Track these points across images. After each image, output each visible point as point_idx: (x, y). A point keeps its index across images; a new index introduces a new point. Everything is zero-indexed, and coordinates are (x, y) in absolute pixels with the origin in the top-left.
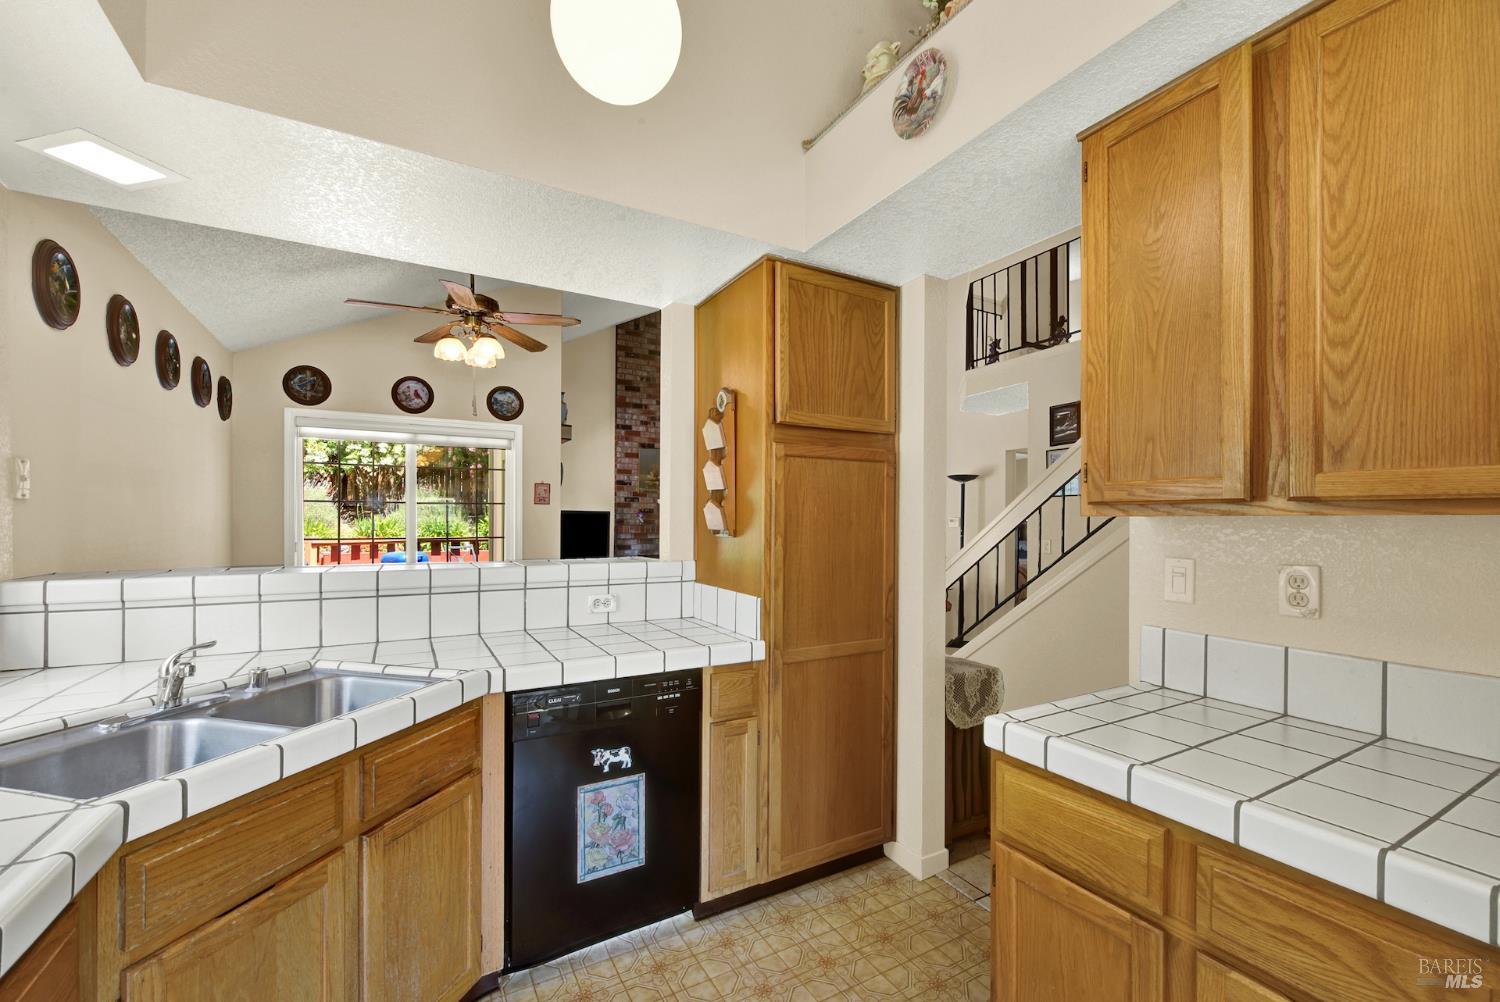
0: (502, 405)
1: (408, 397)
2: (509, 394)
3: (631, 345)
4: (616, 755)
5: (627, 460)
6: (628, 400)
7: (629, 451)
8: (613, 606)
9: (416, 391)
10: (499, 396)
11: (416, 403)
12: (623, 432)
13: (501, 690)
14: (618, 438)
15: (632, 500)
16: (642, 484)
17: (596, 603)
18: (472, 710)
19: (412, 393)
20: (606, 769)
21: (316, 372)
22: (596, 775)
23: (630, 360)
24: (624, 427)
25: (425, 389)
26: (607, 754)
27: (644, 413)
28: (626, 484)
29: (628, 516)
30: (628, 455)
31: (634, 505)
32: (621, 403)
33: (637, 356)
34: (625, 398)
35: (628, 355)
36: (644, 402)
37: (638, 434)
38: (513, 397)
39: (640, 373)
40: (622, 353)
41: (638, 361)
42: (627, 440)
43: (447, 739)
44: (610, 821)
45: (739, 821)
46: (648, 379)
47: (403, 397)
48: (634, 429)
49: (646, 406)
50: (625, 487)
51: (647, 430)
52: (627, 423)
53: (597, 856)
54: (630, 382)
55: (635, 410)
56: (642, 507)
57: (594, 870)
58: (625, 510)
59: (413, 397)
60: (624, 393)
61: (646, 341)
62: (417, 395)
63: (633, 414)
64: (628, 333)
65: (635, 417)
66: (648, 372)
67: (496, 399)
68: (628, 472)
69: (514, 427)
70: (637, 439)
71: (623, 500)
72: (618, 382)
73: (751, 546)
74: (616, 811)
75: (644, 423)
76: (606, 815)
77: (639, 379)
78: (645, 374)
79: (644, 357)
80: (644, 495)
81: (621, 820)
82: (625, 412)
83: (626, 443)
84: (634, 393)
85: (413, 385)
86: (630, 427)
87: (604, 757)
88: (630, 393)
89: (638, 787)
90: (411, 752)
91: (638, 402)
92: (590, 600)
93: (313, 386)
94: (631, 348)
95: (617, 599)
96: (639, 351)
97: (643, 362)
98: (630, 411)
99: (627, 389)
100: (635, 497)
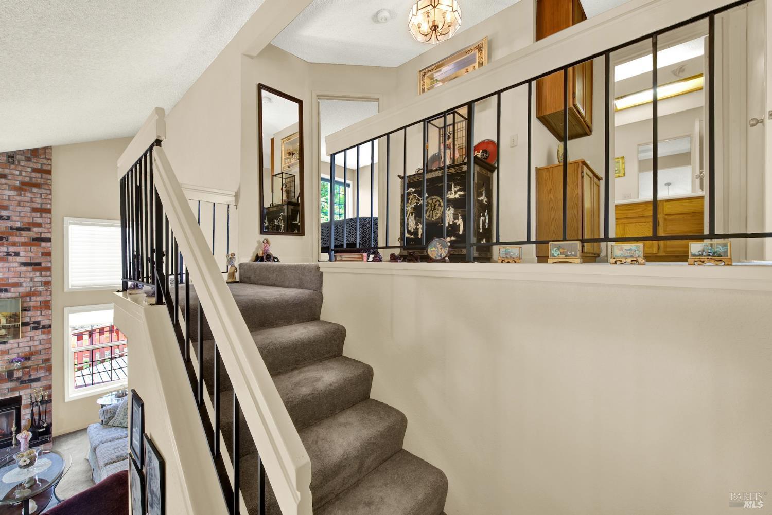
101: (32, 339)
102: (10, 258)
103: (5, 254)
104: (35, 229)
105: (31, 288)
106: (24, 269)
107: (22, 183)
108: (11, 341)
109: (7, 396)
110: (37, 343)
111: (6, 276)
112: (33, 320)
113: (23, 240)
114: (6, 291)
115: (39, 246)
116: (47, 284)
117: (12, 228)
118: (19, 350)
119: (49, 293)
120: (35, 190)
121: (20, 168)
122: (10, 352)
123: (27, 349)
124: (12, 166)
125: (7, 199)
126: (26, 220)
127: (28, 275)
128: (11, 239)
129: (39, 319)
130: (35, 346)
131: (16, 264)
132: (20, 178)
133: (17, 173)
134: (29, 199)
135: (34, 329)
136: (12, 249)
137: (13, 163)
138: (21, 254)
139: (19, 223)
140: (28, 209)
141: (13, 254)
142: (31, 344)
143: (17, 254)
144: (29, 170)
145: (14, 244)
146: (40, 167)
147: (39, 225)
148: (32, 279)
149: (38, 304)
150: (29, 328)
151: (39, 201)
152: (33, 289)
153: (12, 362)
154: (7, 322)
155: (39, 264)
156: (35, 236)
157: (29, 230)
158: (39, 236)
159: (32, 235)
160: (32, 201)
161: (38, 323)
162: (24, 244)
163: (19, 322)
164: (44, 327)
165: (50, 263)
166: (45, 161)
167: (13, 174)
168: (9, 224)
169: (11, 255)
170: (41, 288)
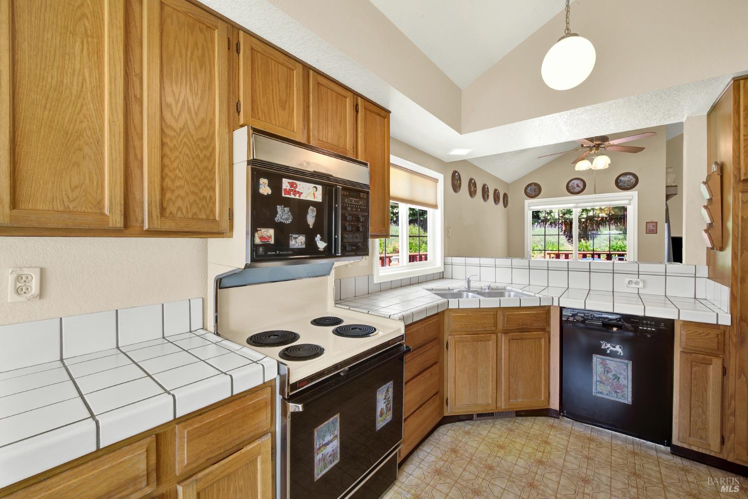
0: (624, 183)
1: (574, 188)
2: (629, 176)
4: (614, 347)
8: (641, 285)
9: (577, 184)
10: (622, 178)
11: (578, 189)
13: (557, 305)
17: (630, 282)
18: (547, 310)
19: (575, 185)
20: (608, 352)
21: (536, 184)
22: (603, 352)
25: (582, 182)
26: (609, 345)
38: (631, 177)
43: (533, 315)
44: (610, 375)
45: (704, 413)
47: (571, 188)
53: (603, 388)
57: (601, 393)
59: (576, 187)
62: (578, 186)
67: (621, 180)
73: (726, 258)
74: (614, 372)
76: (608, 372)
81: (616, 378)
85: (576, 182)
87: (607, 346)
89: (627, 366)
90: (519, 315)
92: (627, 280)
93: (535, 190)
95: (644, 282)
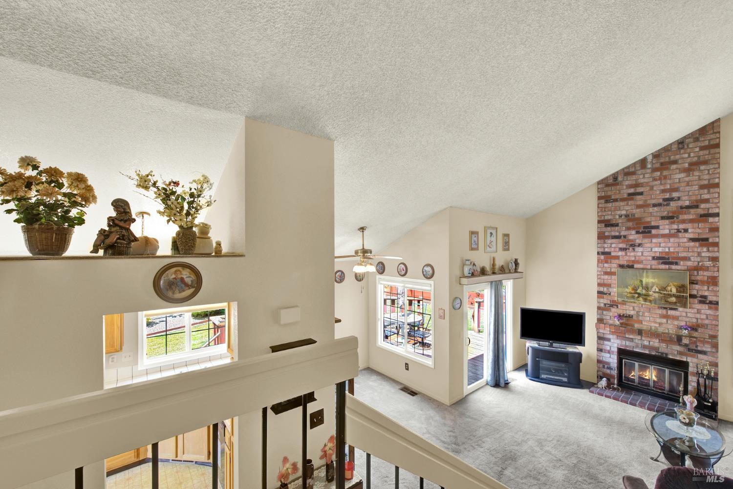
0: (427, 272)
3: (609, 193)
5: (606, 277)
6: (607, 234)
7: (608, 270)
10: (425, 268)
11: (403, 273)
12: (602, 257)
14: (599, 261)
15: (612, 306)
16: (620, 295)
21: (382, 263)
23: (609, 205)
24: (603, 253)
25: (405, 267)
27: (622, 242)
28: (606, 294)
29: (608, 318)
30: (606, 273)
31: (613, 310)
32: (601, 237)
33: (616, 200)
34: (604, 232)
35: (607, 202)
36: (623, 233)
37: (617, 257)
38: (431, 268)
39: (619, 212)
40: (603, 201)
41: (617, 204)
42: (606, 262)
46: (627, 216)
47: (400, 270)
48: (613, 254)
49: (625, 237)
50: (605, 296)
51: (626, 254)
52: (606, 250)
54: (609, 220)
55: (614, 241)
56: (621, 312)
58: (605, 312)
60: (604, 229)
61: (625, 187)
62: (403, 269)
63: (611, 244)
64: (607, 185)
65: (613, 246)
66: (627, 211)
67: (425, 270)
68: (609, 286)
69: (431, 282)
70: (617, 261)
71: (602, 305)
72: (599, 222)
75: (621, 249)
77: (617, 217)
78: (624, 212)
79: (623, 200)
80: (624, 303)
82: (605, 243)
83: (606, 265)
84: (613, 228)
85: (402, 266)
86: (609, 253)
88: (609, 229)
91: (617, 234)
93: (382, 268)
94: (610, 196)
96: (617, 197)
97: (622, 204)
98: (610, 241)
99: (606, 226)
100: (614, 304)
101: (699, 311)
102: (680, 234)
103: (676, 231)
104: (703, 206)
105: (699, 262)
106: (692, 244)
107: (691, 164)
108: (681, 309)
109: (677, 357)
110: (704, 317)
111: (677, 250)
112: (700, 293)
113: (691, 217)
114: (676, 264)
115: (707, 221)
116: (715, 259)
117: (682, 208)
118: (688, 320)
119: (716, 269)
120: (702, 167)
121: (689, 150)
122: (680, 318)
123: (694, 320)
124: (682, 151)
125: (678, 181)
126: (694, 198)
127: (696, 250)
128: (682, 217)
129: (706, 294)
130: (702, 319)
131: (685, 240)
132: (689, 160)
133: (686, 155)
134: (697, 177)
135: (701, 302)
136: (681, 226)
137: (683, 148)
138: (690, 231)
139: (688, 202)
140: (696, 187)
141: (683, 231)
142: (698, 316)
143: (686, 231)
144: (697, 149)
145: (683, 222)
146: (707, 144)
147: (707, 201)
148: (699, 254)
149: (706, 279)
150: (696, 301)
151: (706, 177)
152: (700, 264)
153: (681, 328)
154: (678, 291)
155: (707, 239)
156: (702, 212)
157: (697, 207)
158: (706, 212)
159: (700, 211)
160: (700, 179)
161: (705, 297)
162: (691, 221)
163: (687, 293)
164: (711, 303)
165: (717, 239)
166: (713, 136)
167: (683, 158)
168: (680, 203)
169: (681, 232)
170: (708, 264)
